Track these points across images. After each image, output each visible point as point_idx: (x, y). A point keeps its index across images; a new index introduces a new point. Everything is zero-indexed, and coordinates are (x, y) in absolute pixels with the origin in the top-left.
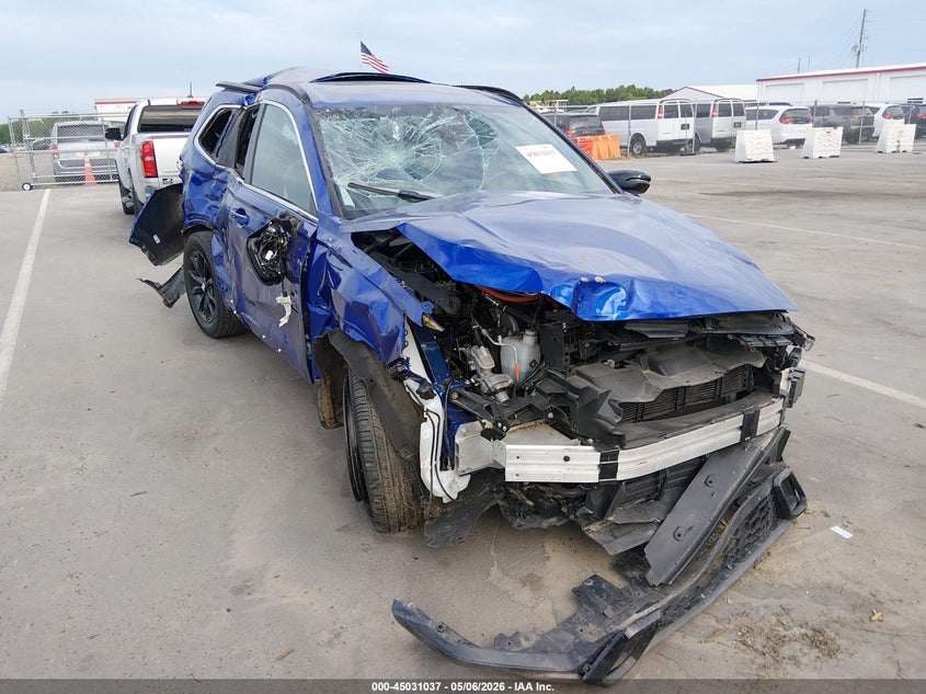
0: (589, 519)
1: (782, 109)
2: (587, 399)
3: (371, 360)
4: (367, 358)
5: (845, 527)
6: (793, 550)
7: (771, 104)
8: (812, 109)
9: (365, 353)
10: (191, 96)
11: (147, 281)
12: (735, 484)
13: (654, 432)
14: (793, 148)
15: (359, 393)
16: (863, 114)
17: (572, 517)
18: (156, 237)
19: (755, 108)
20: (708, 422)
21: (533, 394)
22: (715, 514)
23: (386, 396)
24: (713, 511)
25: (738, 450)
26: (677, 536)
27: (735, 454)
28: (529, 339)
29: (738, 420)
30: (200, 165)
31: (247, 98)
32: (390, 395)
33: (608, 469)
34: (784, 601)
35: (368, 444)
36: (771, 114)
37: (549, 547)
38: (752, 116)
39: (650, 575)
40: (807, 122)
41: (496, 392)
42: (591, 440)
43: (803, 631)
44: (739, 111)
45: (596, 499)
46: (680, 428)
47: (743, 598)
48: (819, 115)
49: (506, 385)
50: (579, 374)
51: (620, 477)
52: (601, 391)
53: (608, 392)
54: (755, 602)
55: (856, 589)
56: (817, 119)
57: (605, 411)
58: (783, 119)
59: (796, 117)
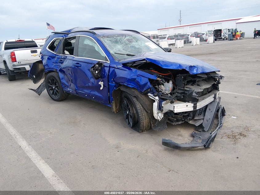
0: (190, 120)
1: (167, 36)
2: (190, 92)
3: (135, 92)
4: (134, 91)
5: (234, 116)
6: (227, 122)
7: (163, 35)
8: (174, 36)
9: (133, 90)
10: (19, 39)
11: (31, 89)
12: (215, 109)
13: (201, 99)
14: (171, 46)
15: (134, 99)
16: (186, 36)
17: (186, 120)
18: (34, 76)
19: (161, 36)
20: (209, 96)
21: (176, 93)
22: (213, 116)
23: (141, 99)
24: (212, 115)
25: (214, 102)
26: (207, 121)
27: (213, 103)
28: (171, 82)
29: (213, 96)
30: (50, 54)
31: (64, 36)
32: (142, 99)
33: (195, 107)
34: (231, 130)
35: (139, 110)
36: (165, 38)
37: (179, 129)
38: (161, 38)
39: (205, 129)
40: (174, 39)
41: (168, 94)
42: (190, 102)
43: (238, 134)
44: (157, 37)
45: (192, 115)
46: (205, 98)
47: (223, 131)
48: (177, 37)
49: (169, 93)
50: (186, 87)
51: (197, 109)
52: (193, 90)
53: (194, 90)
54: (226, 131)
55: (243, 126)
56: (176, 38)
57: (194, 94)
58: (168, 39)
59: (170, 38)
